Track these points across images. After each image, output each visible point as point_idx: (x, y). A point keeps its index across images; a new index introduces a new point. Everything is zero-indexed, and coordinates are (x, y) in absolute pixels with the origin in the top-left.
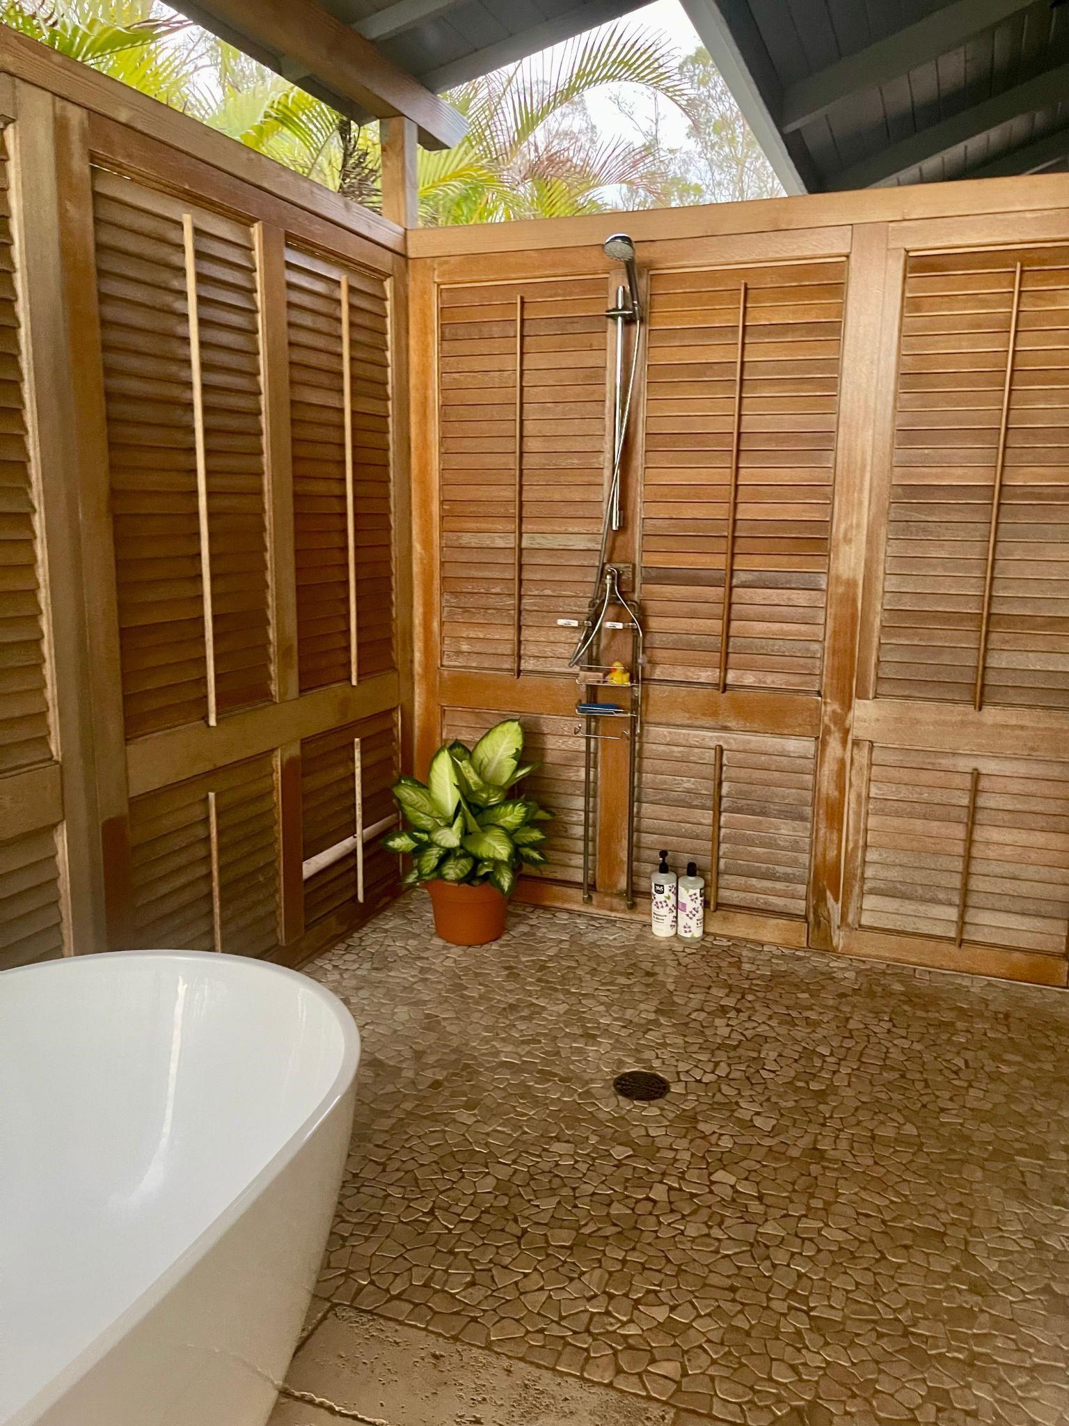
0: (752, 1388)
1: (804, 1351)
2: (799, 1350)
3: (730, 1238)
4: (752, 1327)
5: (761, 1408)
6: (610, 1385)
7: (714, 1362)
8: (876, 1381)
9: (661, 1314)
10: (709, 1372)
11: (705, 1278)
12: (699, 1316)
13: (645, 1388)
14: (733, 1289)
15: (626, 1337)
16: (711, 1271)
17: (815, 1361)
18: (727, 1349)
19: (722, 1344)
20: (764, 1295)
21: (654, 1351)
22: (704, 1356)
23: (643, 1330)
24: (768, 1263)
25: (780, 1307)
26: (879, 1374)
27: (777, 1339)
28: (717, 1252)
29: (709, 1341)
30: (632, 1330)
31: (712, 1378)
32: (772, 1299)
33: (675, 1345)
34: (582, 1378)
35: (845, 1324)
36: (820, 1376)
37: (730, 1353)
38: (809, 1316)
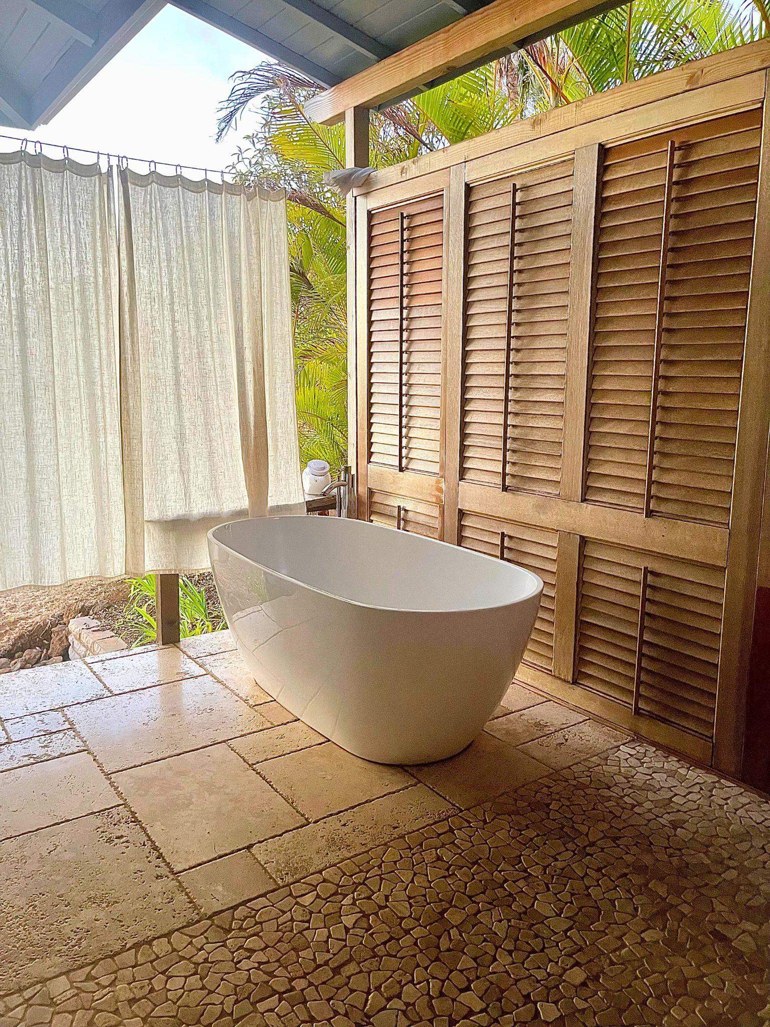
0: (261, 923)
1: (256, 965)
2: (260, 963)
3: (384, 1008)
4: (298, 956)
5: (246, 918)
6: (320, 872)
7: (292, 920)
8: (201, 979)
9: (348, 921)
10: (289, 913)
11: (359, 963)
12: (329, 936)
13: (303, 883)
14: (336, 971)
15: (345, 896)
16: (361, 972)
17: (244, 965)
18: (295, 932)
19: (300, 932)
20: (316, 984)
21: (324, 902)
22: (301, 918)
23: (343, 905)
24: (342, 1011)
25: (300, 984)
26: (203, 985)
27: (278, 961)
28: (378, 989)
29: (308, 928)
30: (347, 901)
31: (284, 912)
32: (309, 986)
33: (320, 912)
34: (335, 865)
35: (252, 1004)
36: (234, 958)
37: (292, 931)
38: (278, 993)
